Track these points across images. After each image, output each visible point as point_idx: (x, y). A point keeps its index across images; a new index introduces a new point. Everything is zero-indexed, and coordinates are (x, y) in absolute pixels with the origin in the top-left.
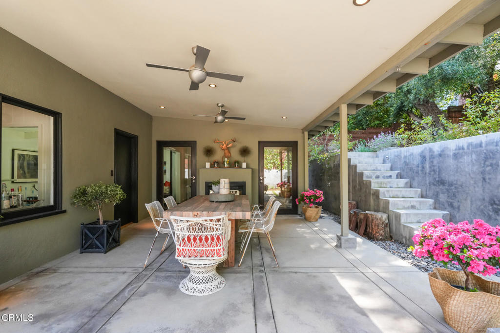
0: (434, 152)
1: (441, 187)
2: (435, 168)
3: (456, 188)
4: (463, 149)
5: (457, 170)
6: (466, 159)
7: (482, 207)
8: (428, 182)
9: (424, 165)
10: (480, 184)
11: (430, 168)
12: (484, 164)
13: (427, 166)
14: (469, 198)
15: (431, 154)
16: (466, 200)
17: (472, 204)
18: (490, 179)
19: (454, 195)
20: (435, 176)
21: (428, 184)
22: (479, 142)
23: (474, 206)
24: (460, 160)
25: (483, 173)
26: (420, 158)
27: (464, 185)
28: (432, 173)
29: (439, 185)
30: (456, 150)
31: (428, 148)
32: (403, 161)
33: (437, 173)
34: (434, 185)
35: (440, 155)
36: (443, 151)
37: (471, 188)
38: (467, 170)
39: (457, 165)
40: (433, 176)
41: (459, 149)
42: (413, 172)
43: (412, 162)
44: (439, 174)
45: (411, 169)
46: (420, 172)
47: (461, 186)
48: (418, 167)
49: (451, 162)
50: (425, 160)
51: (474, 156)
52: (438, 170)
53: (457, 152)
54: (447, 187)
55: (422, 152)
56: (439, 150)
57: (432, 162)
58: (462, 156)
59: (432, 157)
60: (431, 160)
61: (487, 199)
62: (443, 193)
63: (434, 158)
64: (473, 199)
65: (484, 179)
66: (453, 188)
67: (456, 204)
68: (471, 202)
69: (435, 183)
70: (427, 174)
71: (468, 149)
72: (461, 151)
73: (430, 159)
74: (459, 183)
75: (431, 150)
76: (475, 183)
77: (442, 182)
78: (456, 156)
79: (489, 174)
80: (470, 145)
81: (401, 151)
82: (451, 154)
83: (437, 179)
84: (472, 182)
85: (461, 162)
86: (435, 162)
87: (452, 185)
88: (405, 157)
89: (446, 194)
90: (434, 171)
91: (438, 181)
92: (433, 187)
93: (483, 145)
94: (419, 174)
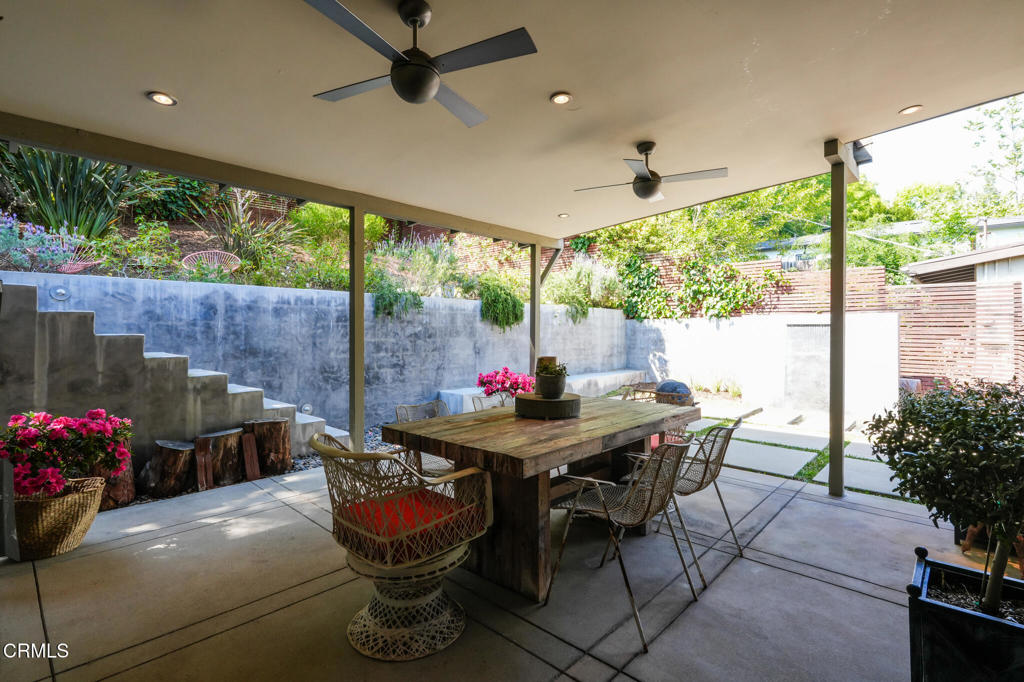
0: (236, 301)
1: (251, 360)
2: (238, 329)
3: (277, 358)
4: (289, 303)
5: (279, 333)
6: (293, 318)
7: (312, 378)
8: (220, 353)
9: (212, 323)
10: (310, 350)
11: (227, 328)
12: (315, 325)
13: (219, 325)
14: (296, 370)
15: (228, 303)
16: (291, 373)
17: (299, 378)
18: (320, 343)
19: (274, 370)
20: (237, 343)
21: (221, 358)
22: (310, 298)
23: (302, 379)
24: (285, 318)
25: (314, 336)
26: (199, 307)
27: (290, 353)
28: (232, 337)
29: (246, 357)
30: (278, 302)
31: (222, 292)
32: (138, 309)
33: (243, 338)
34: (235, 357)
35: (249, 308)
36: (255, 302)
37: (299, 357)
38: (293, 332)
39: (279, 326)
40: (232, 343)
41: (284, 303)
42: (179, 335)
43: (174, 312)
44: (245, 339)
45: (169, 330)
46: (199, 336)
47: (285, 355)
48: (194, 325)
49: (269, 320)
50: (215, 314)
51: (303, 315)
52: (243, 332)
53: (279, 306)
54: (260, 359)
55: (207, 297)
56: (248, 299)
57: (232, 318)
58: (286, 313)
59: (231, 309)
60: (230, 314)
61: (317, 367)
62: (253, 369)
63: (236, 311)
64: (301, 371)
65: (314, 344)
66: (271, 359)
67: (276, 383)
68: (299, 373)
69: (237, 355)
70: (219, 340)
71: (296, 304)
72: (286, 306)
73: (226, 311)
74: (282, 351)
75: (228, 296)
76: (304, 350)
77: (252, 352)
78: (278, 312)
79: (320, 337)
80: (298, 299)
81: (132, 288)
82: (270, 308)
83: (242, 348)
84: (300, 349)
85: (286, 321)
86: (239, 319)
87: (270, 355)
88: (148, 301)
89: (259, 371)
90: (235, 333)
91: (245, 351)
92: (232, 362)
93: (315, 302)
94: (196, 339)
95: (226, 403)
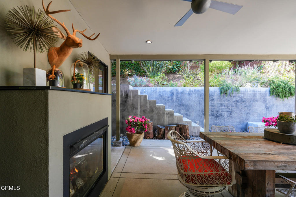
0: (178, 91)
1: (182, 107)
2: (179, 98)
3: (189, 107)
4: (192, 91)
5: (190, 100)
6: (193, 96)
7: (199, 113)
8: (175, 105)
9: (173, 97)
10: (198, 105)
11: (176, 98)
12: (200, 98)
13: (175, 97)
14: (194, 111)
15: (177, 92)
16: (193, 111)
17: (195, 113)
18: (202, 103)
19: (188, 110)
20: (179, 102)
21: (175, 106)
22: (198, 89)
23: (196, 113)
24: (191, 96)
25: (199, 101)
26: (170, 93)
27: (192, 106)
28: (178, 101)
29: (181, 106)
30: (189, 91)
31: (175, 89)
32: (158, 94)
33: (180, 101)
34: (178, 106)
35: (182, 93)
36: (183, 91)
37: (195, 107)
38: (194, 100)
39: (190, 98)
40: (178, 102)
41: (191, 91)
42: (166, 100)
43: (165, 95)
44: (181, 101)
45: (164, 99)
46: (170, 100)
47: (191, 106)
48: (169, 98)
49: (187, 96)
50: (174, 95)
51: (196, 95)
52: (180, 99)
53: (189, 92)
54: (185, 107)
55: (172, 91)
56: (181, 91)
57: (177, 96)
58: (192, 94)
59: (177, 93)
60: (177, 95)
61: (201, 110)
62: (183, 110)
63: (178, 94)
64: (196, 111)
65: (200, 103)
66: (188, 107)
67: (189, 114)
68: (195, 112)
69: (179, 105)
70: (175, 101)
71: (194, 91)
72: (191, 92)
73: (176, 94)
74: (190, 105)
75: (177, 90)
76: (197, 105)
77: (182, 105)
78: (189, 94)
79: (202, 101)
80: (195, 90)
81: (156, 89)
82: (187, 93)
83: (180, 104)
84: (196, 104)
85: (191, 97)
86: (179, 96)
87: (187, 106)
88: (160, 92)
89: (184, 110)
90: (178, 100)
91: (181, 104)
92: (178, 107)
93: (200, 91)
94: (169, 101)
95: (173, 118)
